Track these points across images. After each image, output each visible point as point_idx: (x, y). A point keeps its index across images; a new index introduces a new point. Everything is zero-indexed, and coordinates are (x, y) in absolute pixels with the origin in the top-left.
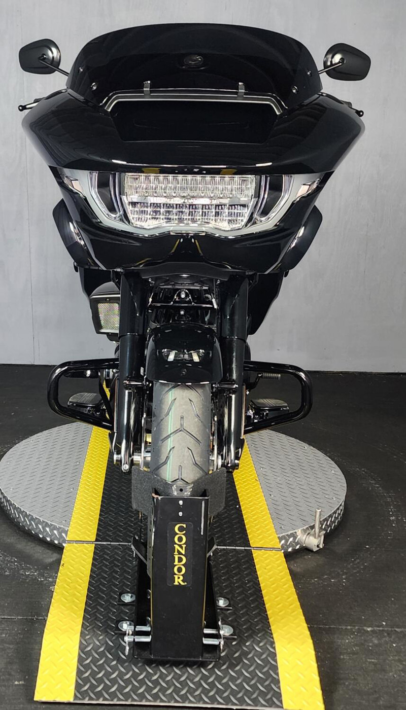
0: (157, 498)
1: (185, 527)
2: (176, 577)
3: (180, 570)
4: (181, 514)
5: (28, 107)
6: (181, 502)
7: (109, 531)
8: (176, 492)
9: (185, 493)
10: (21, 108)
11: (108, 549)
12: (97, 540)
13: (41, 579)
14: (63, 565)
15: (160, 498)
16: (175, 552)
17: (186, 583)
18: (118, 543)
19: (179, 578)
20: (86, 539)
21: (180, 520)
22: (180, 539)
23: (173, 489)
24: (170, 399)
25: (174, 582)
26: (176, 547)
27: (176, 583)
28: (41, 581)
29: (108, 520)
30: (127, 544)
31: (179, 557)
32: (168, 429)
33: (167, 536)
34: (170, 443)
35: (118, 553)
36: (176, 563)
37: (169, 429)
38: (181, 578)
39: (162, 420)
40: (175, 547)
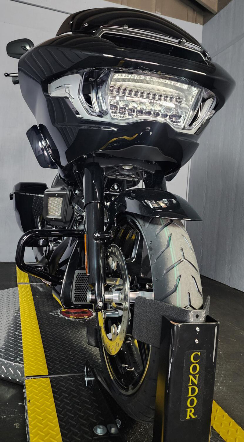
0: (177, 325)
1: (199, 355)
2: (189, 410)
3: (192, 402)
4: (197, 341)
5: (10, 75)
6: (198, 329)
7: (57, 365)
8: (192, 318)
9: (201, 319)
10: (6, 74)
11: (62, 381)
12: (50, 374)
13: (3, 416)
14: (29, 402)
15: (180, 325)
16: (189, 384)
17: (196, 416)
18: (68, 375)
19: (191, 411)
20: (40, 373)
21: (196, 348)
22: (195, 369)
23: (190, 316)
24: (166, 234)
25: (186, 417)
26: (191, 377)
27: (188, 417)
28: (5, 418)
29: (52, 355)
30: (75, 374)
31: (192, 388)
32: (171, 259)
33: (183, 366)
34: (176, 272)
35: (71, 384)
36: (190, 395)
37: (173, 259)
38: (193, 410)
39: (162, 252)
40: (189, 377)
